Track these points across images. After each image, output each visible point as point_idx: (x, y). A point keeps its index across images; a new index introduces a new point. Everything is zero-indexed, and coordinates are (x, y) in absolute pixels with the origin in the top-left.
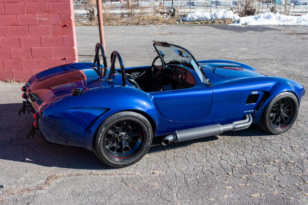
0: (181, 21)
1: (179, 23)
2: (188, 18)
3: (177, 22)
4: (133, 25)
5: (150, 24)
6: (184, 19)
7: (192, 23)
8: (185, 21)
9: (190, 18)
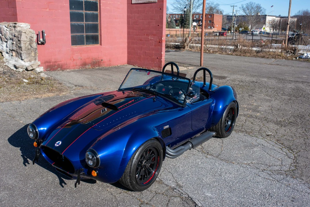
0: (298, 58)
1: (295, 60)
2: (304, 56)
3: (294, 59)
4: (260, 57)
5: (273, 58)
6: (300, 57)
7: (306, 60)
8: (301, 58)
9: (305, 56)
